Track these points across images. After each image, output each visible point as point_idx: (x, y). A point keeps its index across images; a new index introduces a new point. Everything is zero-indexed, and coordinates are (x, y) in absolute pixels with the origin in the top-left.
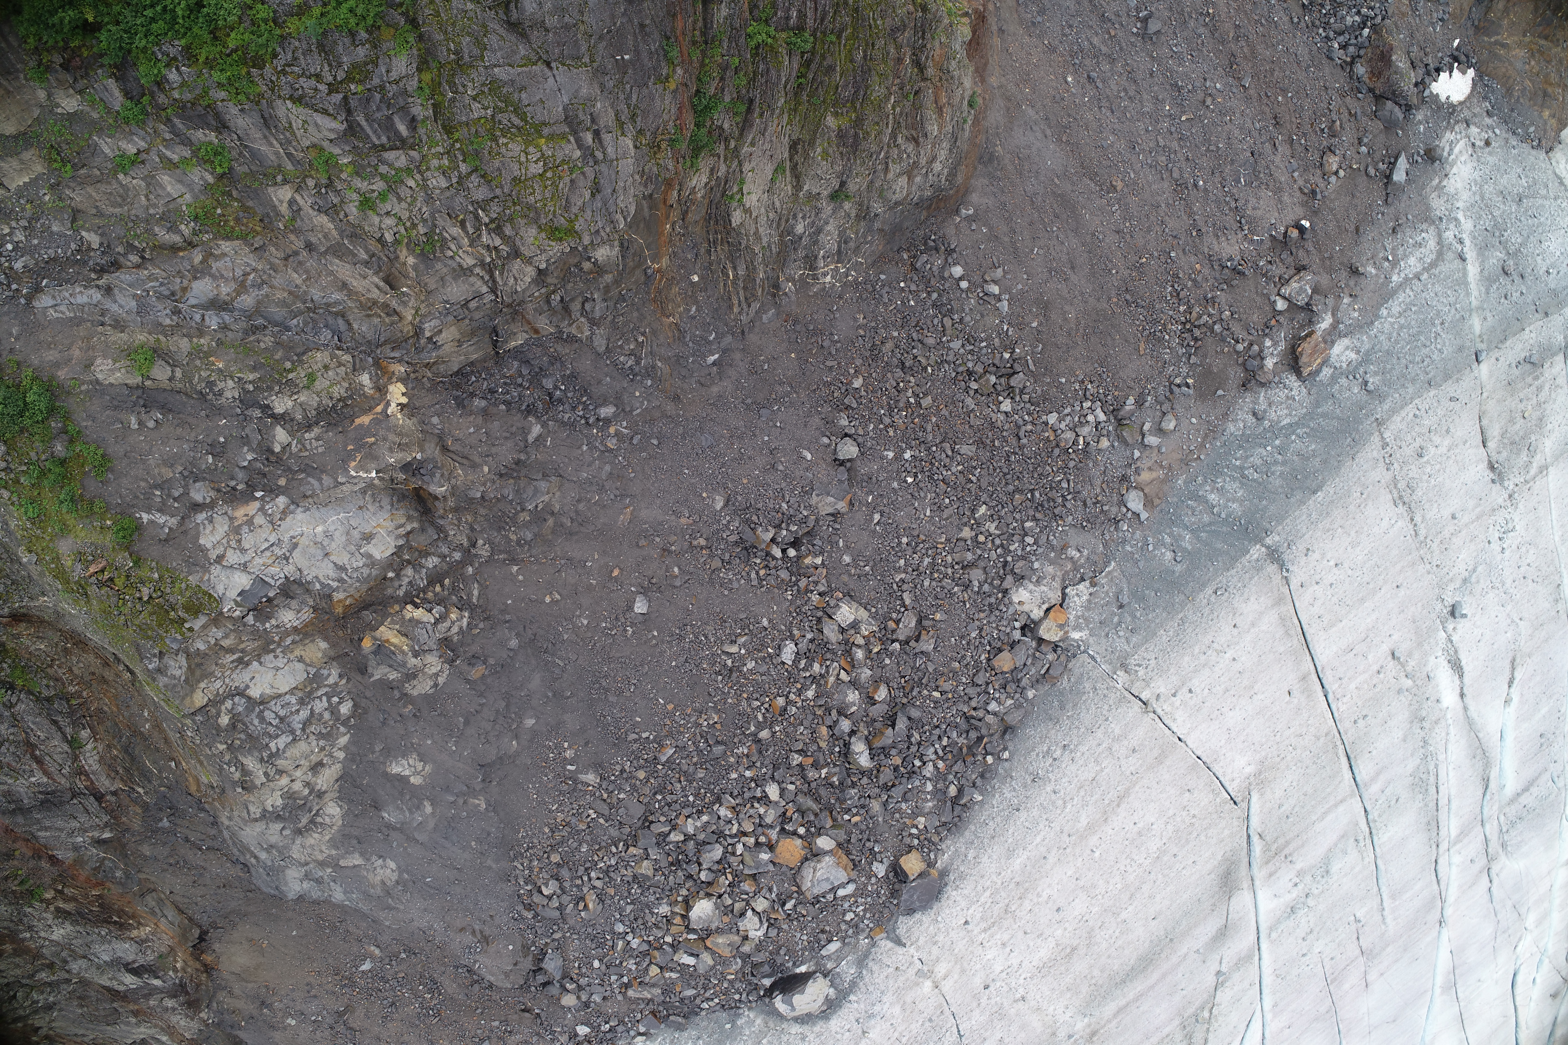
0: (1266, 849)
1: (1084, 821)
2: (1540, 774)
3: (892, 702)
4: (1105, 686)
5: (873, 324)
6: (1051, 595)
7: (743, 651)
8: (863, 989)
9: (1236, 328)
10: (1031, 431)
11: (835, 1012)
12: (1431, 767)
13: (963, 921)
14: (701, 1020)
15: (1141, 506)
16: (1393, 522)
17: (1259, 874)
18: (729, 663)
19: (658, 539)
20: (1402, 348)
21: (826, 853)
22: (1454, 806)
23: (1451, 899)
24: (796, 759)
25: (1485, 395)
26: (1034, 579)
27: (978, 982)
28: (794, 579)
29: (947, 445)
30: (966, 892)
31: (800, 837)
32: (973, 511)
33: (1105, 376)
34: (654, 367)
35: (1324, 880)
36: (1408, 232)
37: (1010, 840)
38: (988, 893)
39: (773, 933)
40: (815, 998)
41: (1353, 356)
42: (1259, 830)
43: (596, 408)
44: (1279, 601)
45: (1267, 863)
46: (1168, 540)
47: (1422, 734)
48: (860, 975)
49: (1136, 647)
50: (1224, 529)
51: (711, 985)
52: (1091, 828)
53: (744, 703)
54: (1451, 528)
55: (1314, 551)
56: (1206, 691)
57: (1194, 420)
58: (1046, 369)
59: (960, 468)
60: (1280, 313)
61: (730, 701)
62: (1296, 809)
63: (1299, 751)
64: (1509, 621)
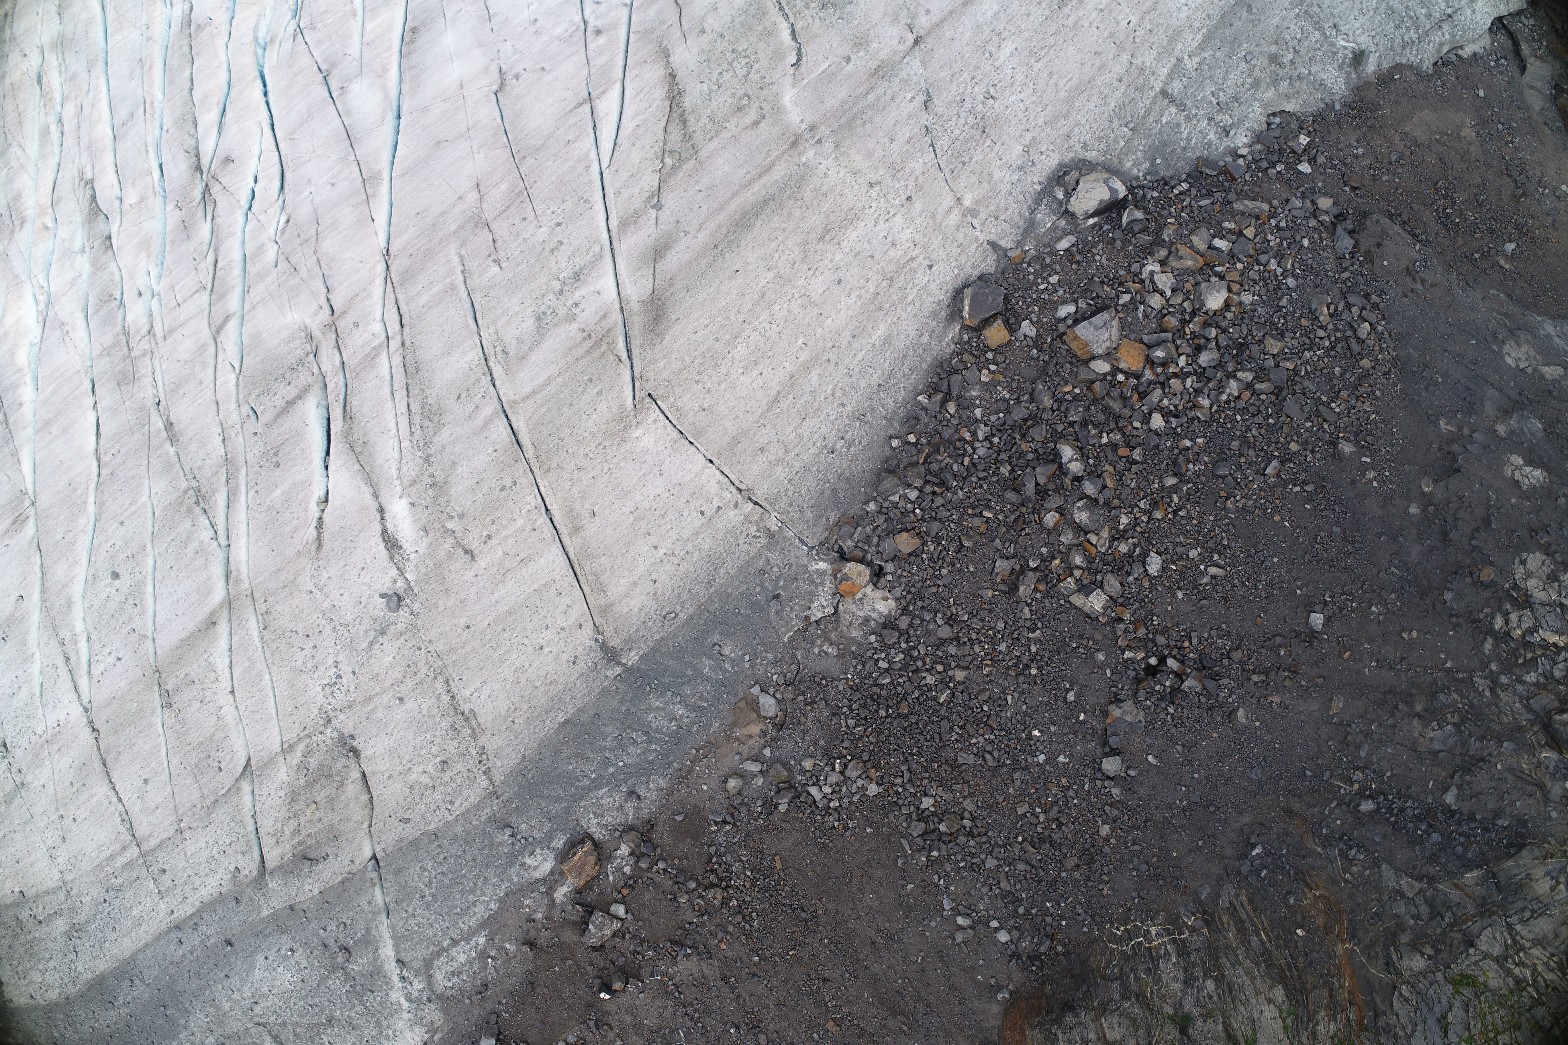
0: (612, 345)
1: (814, 376)
2: (275, 420)
3: (1038, 509)
4: (791, 514)
5: (1090, 884)
6: (853, 607)
7: (1202, 567)
8: (1028, 196)
9: (668, 884)
10: (895, 777)
11: (1053, 172)
12: (418, 433)
13: (934, 268)
14: (1183, 168)
15: (762, 700)
16: (476, 694)
17: (616, 317)
18: (1216, 557)
19: (1303, 683)
20: (470, 871)
21: (1100, 357)
22: (387, 389)
23: (379, 281)
24: (1137, 455)
25: (366, 825)
26: (873, 623)
27: (918, 205)
28: (1151, 636)
29: (991, 762)
30: (931, 299)
31: (1121, 371)
32: (953, 695)
33: (818, 833)
34: (1324, 847)
35: (542, 309)
36: (468, 986)
37: (888, 354)
38: (910, 298)
39: (1135, 267)
40: (1087, 195)
41: (529, 861)
42: (622, 366)
43: (1378, 810)
44: (606, 610)
45: (610, 329)
46: (728, 666)
47: (432, 470)
48: (1032, 211)
49: (759, 555)
50: (667, 680)
51: (1188, 210)
52: (807, 369)
53: (1194, 514)
54: (404, 689)
55: (568, 661)
56: (685, 514)
57: (705, 788)
58: (889, 841)
59: (974, 741)
60: (617, 902)
61: (1211, 518)
62: (581, 389)
63: (581, 452)
64: (325, 590)
